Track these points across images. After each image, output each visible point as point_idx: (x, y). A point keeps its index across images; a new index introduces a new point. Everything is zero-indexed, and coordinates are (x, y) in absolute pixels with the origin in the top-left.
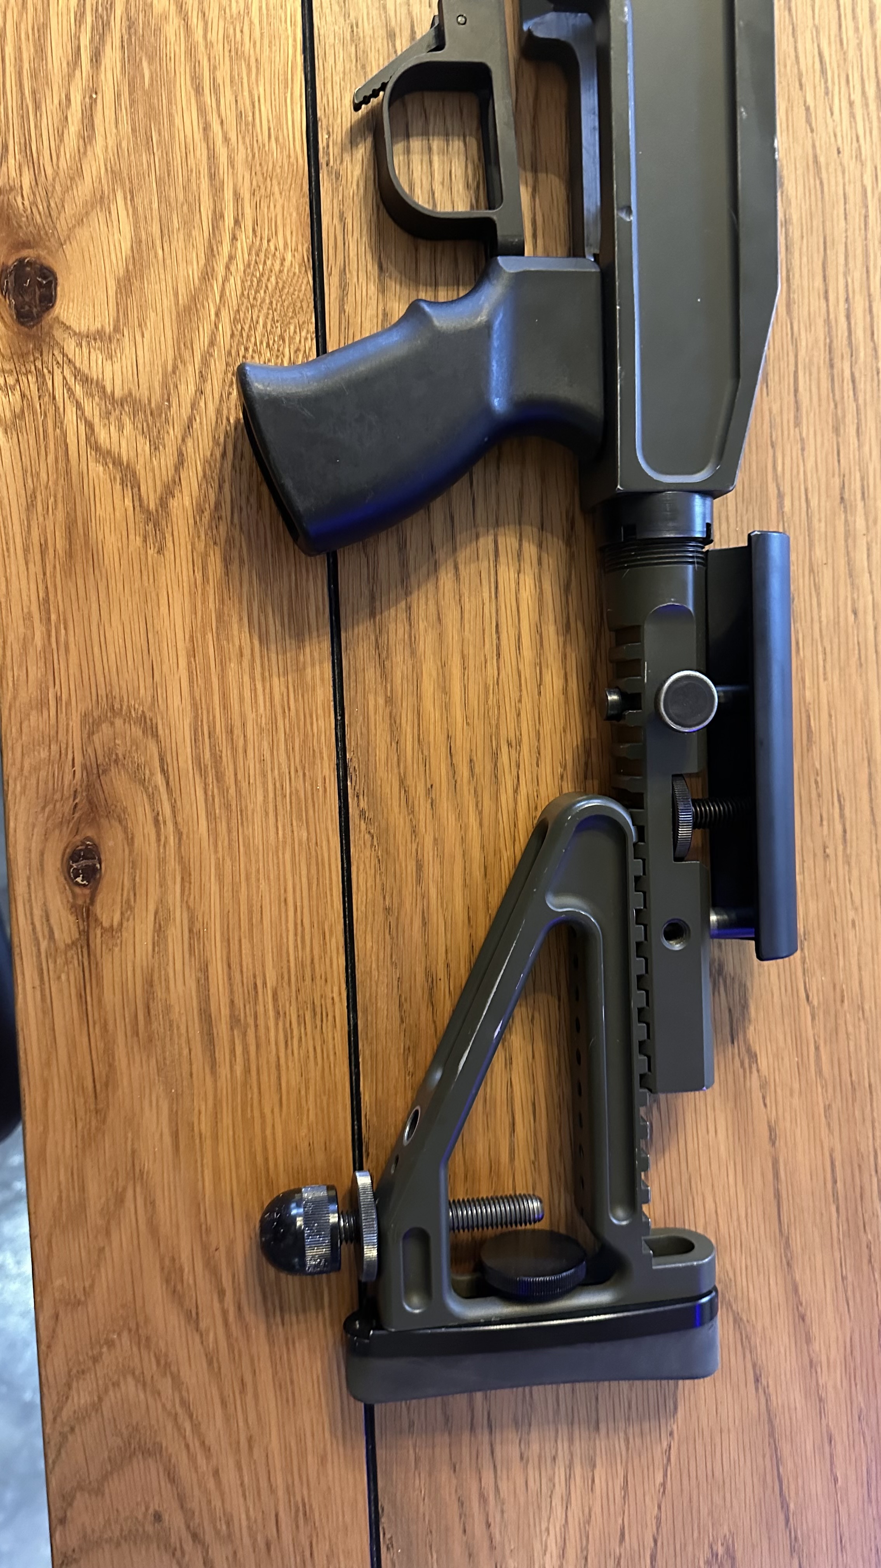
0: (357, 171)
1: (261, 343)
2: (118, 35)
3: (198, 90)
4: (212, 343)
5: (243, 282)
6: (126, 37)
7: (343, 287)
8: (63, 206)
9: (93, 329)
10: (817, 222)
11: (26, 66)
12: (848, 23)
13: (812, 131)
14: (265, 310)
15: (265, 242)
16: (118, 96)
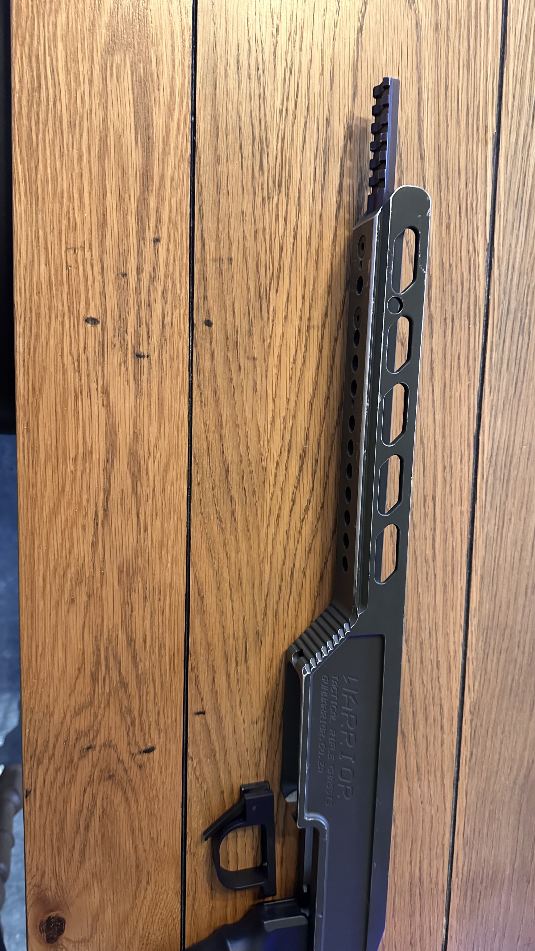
0: (204, 851)
1: (156, 929)
2: (98, 815)
3: (133, 831)
4: (134, 934)
5: (149, 907)
6: (101, 816)
7: (194, 900)
8: (69, 891)
9: (81, 937)
10: (410, 833)
11: (55, 836)
12: (431, 748)
13: (410, 796)
14: (158, 916)
15: (160, 888)
16: (96, 842)
